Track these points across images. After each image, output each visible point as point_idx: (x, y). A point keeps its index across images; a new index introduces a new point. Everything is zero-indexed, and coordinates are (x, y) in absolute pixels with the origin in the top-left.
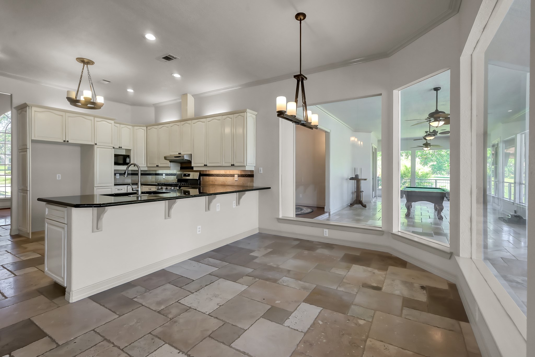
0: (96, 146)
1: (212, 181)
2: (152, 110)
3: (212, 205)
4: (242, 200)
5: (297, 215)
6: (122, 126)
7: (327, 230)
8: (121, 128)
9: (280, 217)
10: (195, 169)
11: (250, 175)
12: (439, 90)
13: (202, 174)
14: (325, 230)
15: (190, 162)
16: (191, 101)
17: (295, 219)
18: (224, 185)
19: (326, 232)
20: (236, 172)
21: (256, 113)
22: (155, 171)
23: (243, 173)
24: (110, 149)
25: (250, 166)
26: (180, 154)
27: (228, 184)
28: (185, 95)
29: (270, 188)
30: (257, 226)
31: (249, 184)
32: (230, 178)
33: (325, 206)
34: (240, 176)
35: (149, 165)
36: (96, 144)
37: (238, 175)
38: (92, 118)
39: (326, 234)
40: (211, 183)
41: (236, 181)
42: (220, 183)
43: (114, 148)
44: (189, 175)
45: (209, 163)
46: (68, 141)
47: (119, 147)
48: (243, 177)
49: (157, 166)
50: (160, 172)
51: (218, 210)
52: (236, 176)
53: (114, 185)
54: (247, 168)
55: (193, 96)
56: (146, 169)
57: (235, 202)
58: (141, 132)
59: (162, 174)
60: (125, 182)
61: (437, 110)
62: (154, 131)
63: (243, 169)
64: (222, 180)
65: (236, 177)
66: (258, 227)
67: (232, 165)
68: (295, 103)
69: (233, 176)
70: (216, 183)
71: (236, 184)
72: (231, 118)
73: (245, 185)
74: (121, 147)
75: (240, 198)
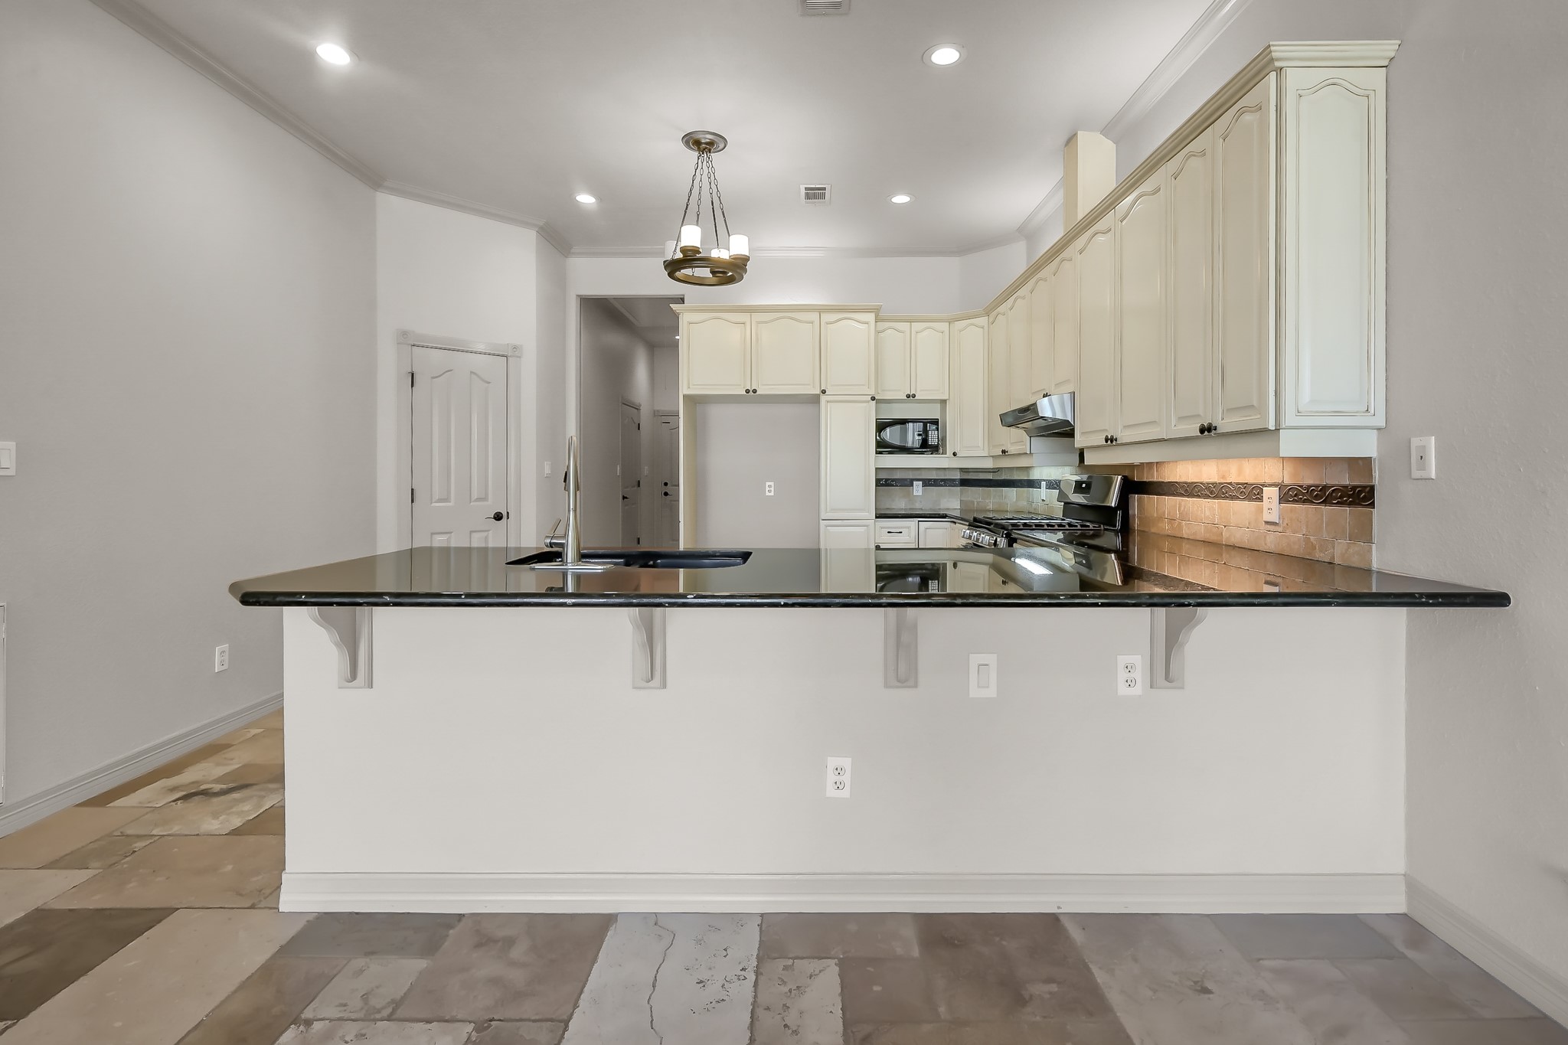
0: (823, 398)
6: (917, 326)
8: (913, 333)
10: (1088, 460)
11: (1353, 492)
13: (1131, 485)
15: (1071, 429)
18: (1216, 548)
20: (1252, 471)
23: (1309, 479)
24: (865, 404)
27: (1233, 541)
29: (1500, 600)
30: (1396, 863)
31: (1341, 551)
32: (1242, 509)
34: (1291, 495)
36: (824, 392)
37: (1281, 486)
38: (814, 316)
40: (1166, 527)
41: (1269, 527)
42: (1201, 533)
43: (873, 399)
44: (1088, 488)
45: (1124, 427)
46: (755, 391)
47: (908, 396)
48: (1310, 501)
50: (1036, 473)
52: (1271, 494)
53: (876, 517)
55: (1106, 131)
58: (972, 335)
59: (1039, 484)
60: (942, 507)
62: (999, 321)
64: (1208, 513)
65: (1271, 505)
67: (1202, 430)
69: (1253, 492)
70: (1186, 532)
71: (1270, 542)
72: (1203, 153)
73: (1319, 555)
74: (914, 396)
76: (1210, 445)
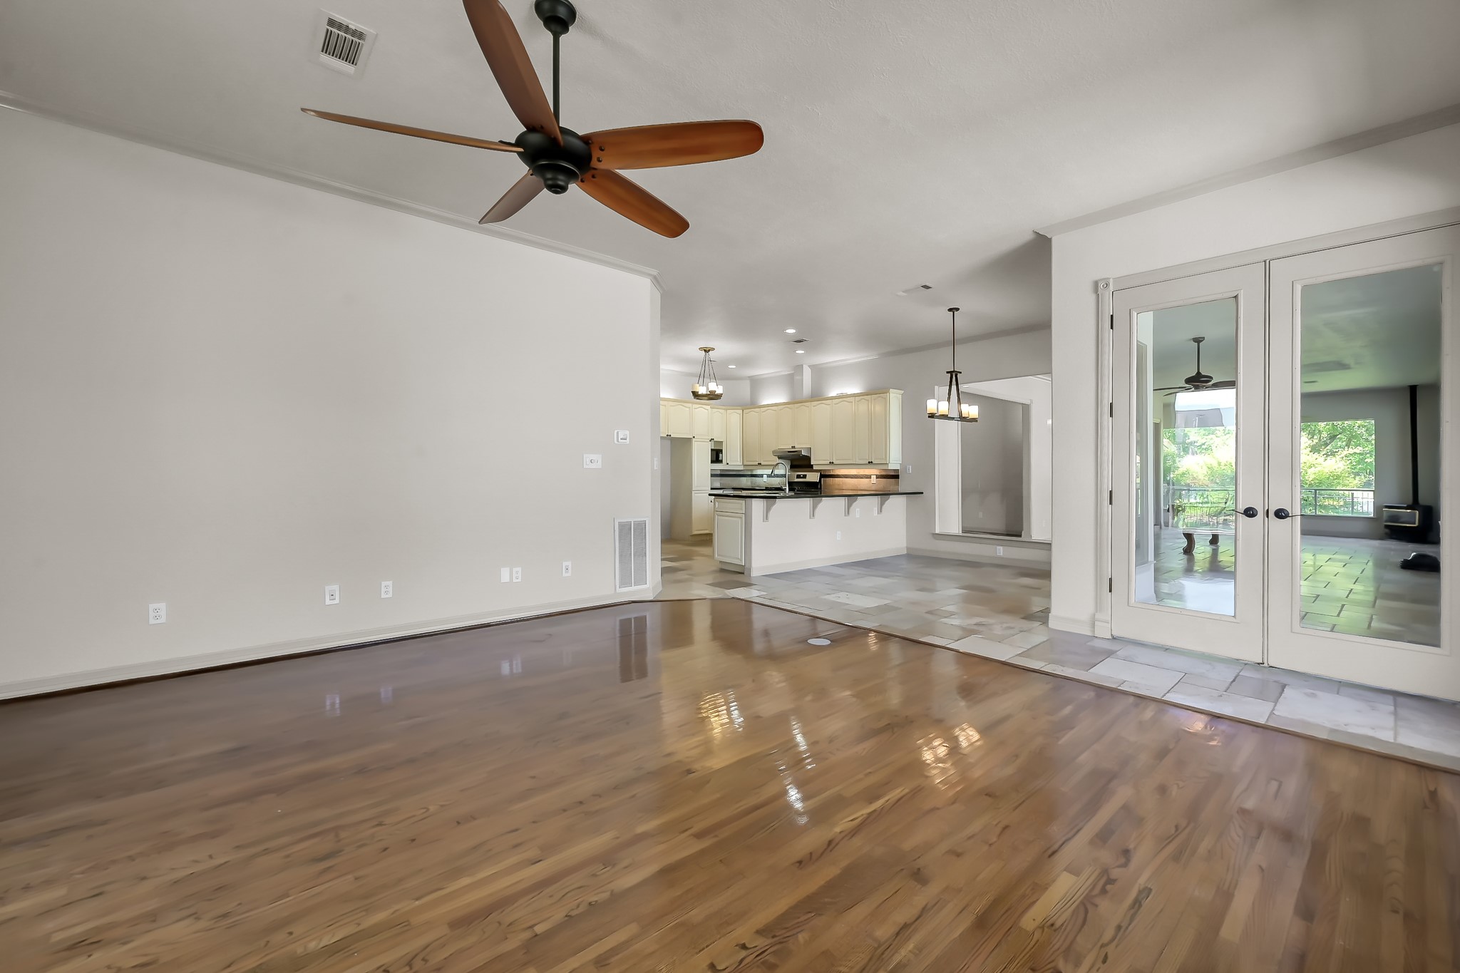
1: (839, 485)
2: (747, 385)
3: (852, 508)
4: (884, 507)
5: (964, 531)
7: (1001, 548)
9: (937, 532)
10: (815, 468)
11: (895, 476)
12: (1202, 341)
13: (824, 476)
14: (998, 547)
15: (808, 458)
16: (807, 374)
17: (961, 534)
18: (855, 490)
19: (999, 550)
20: (874, 471)
21: (903, 392)
22: (751, 470)
23: (884, 473)
24: (709, 444)
25: (894, 463)
26: (793, 447)
27: (863, 486)
28: (799, 368)
29: (922, 493)
31: (892, 487)
32: (865, 481)
33: (1022, 530)
34: (880, 477)
35: (745, 463)
36: (694, 437)
37: (877, 475)
38: (691, 405)
39: (1000, 553)
40: (837, 487)
41: (872, 482)
42: (850, 487)
43: (711, 442)
44: (805, 476)
45: (837, 460)
47: (714, 439)
48: (884, 478)
49: (760, 464)
50: (759, 472)
51: (858, 516)
52: (874, 477)
53: (711, 489)
54: (891, 467)
55: (809, 366)
56: (742, 468)
57: (876, 509)
58: (735, 416)
59: (761, 476)
61: (1199, 373)
62: (753, 414)
63: (885, 467)
64: (853, 482)
65: (874, 479)
66: (905, 545)
67: (869, 462)
68: (947, 403)
69: (869, 476)
70: (844, 487)
71: (874, 488)
72: (868, 400)
73: (885, 487)
74: (716, 439)
75: (882, 504)
76: (870, 466)
